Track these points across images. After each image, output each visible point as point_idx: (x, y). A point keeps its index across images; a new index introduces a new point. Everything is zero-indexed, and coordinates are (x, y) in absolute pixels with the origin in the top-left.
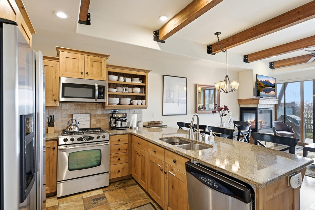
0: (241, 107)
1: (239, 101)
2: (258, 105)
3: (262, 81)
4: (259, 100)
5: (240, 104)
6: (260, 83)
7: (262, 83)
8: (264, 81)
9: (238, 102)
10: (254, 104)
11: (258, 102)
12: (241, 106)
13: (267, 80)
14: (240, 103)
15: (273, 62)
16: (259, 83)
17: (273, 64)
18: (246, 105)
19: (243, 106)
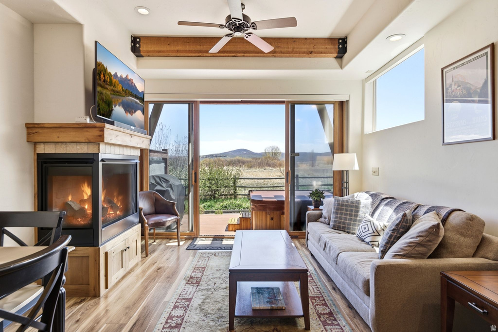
0: (39, 156)
1: (32, 129)
2: (102, 146)
3: (119, 76)
4: (103, 131)
5: (35, 144)
6: (113, 79)
7: (117, 82)
8: (124, 76)
9: (28, 134)
10: (89, 142)
11: (100, 136)
12: (42, 149)
13: (130, 77)
14: (37, 138)
15: (139, 38)
16: (111, 79)
17: (139, 43)
18: (59, 146)
19: (49, 149)
